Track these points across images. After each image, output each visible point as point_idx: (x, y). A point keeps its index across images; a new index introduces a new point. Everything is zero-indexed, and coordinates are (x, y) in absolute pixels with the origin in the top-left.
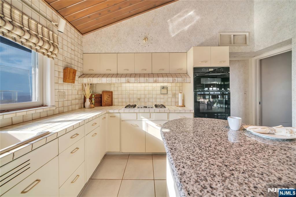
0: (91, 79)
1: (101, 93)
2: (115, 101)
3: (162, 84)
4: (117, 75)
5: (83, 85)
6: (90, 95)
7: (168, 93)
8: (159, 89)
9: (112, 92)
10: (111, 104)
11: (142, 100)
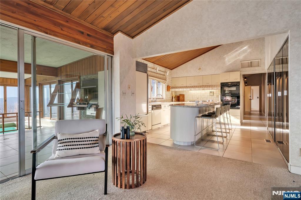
0: (175, 89)
1: (179, 95)
3: (211, 91)
4: (186, 87)
5: (172, 92)
6: (175, 96)
7: (214, 95)
8: (209, 93)
9: (184, 95)
10: (183, 101)
11: (199, 99)
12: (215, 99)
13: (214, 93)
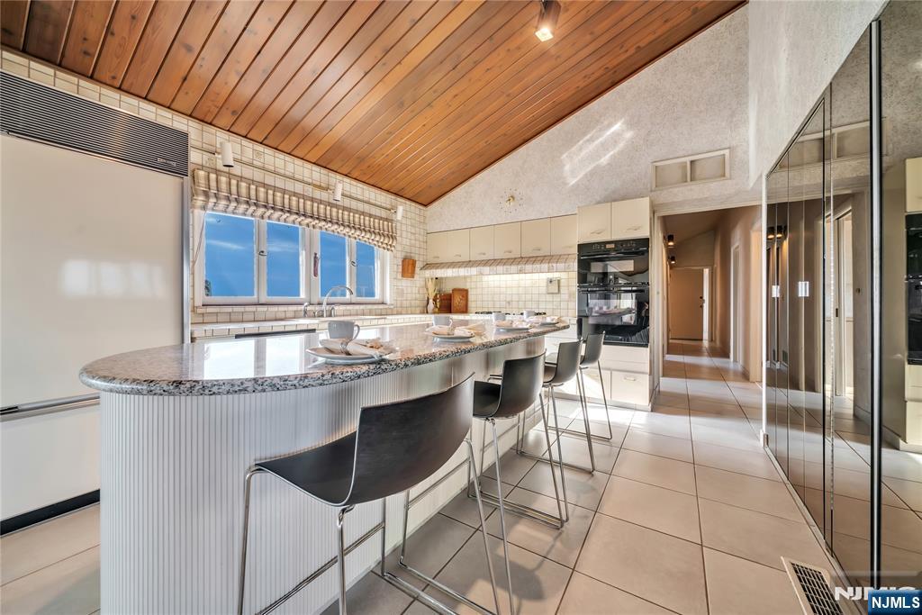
0: (432, 271)
1: (450, 292)
2: (472, 305)
3: (550, 275)
4: (469, 264)
5: (426, 280)
6: (434, 294)
7: (562, 291)
8: (545, 284)
9: (466, 291)
10: (465, 310)
11: (514, 304)
12: (563, 305)
13: (562, 284)
